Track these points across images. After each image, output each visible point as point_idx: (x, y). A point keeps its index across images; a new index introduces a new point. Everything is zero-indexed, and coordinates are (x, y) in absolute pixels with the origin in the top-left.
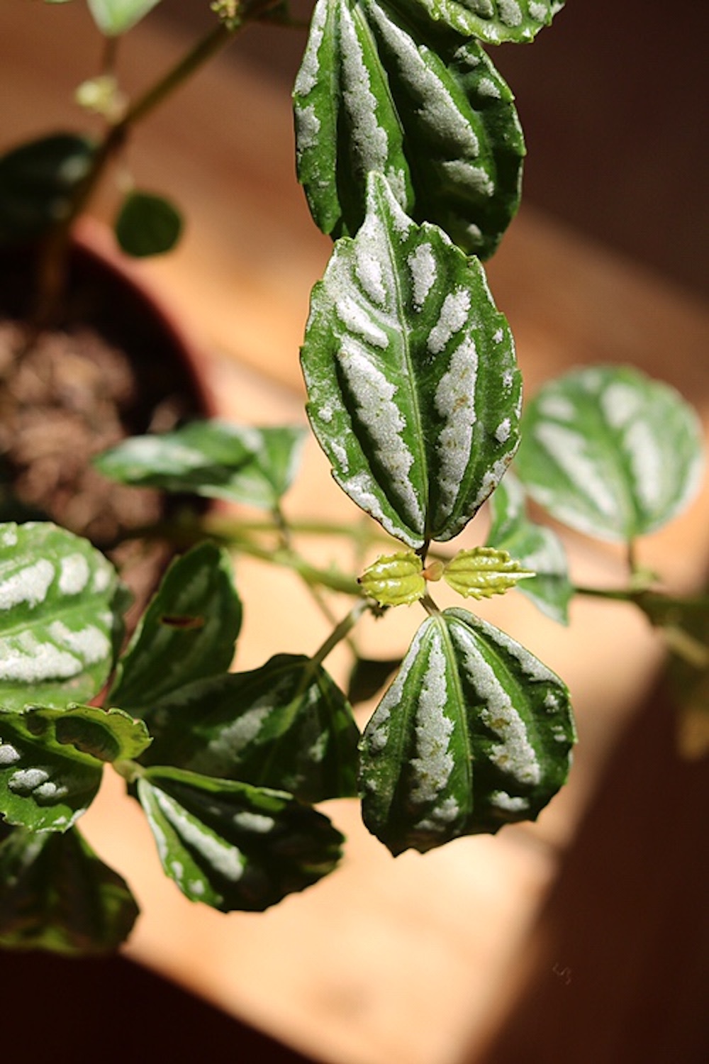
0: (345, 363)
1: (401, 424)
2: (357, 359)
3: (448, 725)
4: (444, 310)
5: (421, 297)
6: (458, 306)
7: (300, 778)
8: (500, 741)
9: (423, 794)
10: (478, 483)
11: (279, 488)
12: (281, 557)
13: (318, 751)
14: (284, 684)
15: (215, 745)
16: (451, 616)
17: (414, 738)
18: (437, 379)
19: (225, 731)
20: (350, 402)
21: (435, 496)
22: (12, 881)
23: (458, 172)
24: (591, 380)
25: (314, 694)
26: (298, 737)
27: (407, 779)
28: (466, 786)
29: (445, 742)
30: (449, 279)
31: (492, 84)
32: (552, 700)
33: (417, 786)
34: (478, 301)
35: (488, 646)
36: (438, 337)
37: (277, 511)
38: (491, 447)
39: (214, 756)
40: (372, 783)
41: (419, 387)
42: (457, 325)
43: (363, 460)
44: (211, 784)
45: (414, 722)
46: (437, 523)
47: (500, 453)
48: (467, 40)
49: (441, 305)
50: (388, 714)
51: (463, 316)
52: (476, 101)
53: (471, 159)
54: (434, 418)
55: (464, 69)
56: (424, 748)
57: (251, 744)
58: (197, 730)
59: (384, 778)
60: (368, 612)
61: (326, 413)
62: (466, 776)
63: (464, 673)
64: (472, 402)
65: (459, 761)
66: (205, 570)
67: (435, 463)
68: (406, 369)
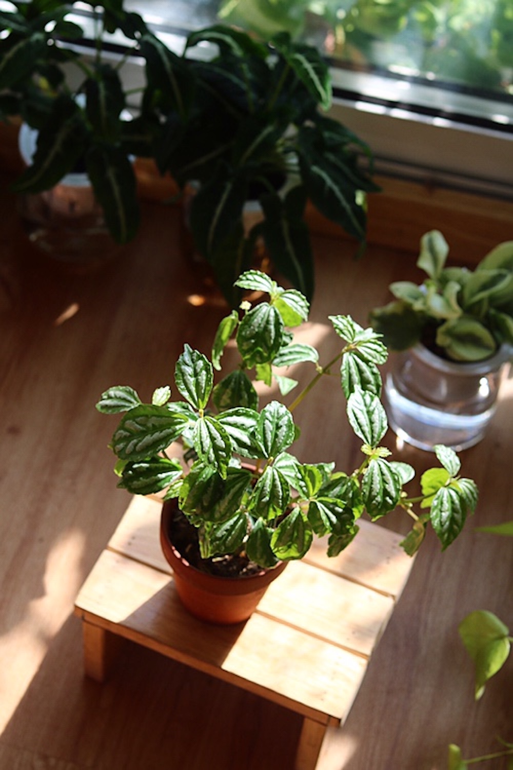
0: (355, 412)
3: (378, 479)
5: (368, 402)
6: (374, 404)
8: (387, 483)
9: (374, 493)
13: (350, 495)
17: (372, 480)
18: (372, 416)
19: (332, 492)
22: (289, 527)
23: (370, 387)
25: (349, 484)
26: (346, 493)
27: (371, 490)
28: (381, 493)
29: (378, 482)
30: (372, 400)
31: (375, 370)
32: (396, 478)
33: (373, 491)
36: (371, 409)
40: (365, 491)
44: (331, 501)
45: (372, 477)
48: (370, 361)
49: (371, 404)
52: (373, 374)
53: (372, 385)
54: (371, 422)
55: (370, 367)
56: (374, 483)
59: (367, 490)
62: (382, 491)
63: (380, 469)
65: (380, 487)
67: (372, 431)
68: (366, 414)
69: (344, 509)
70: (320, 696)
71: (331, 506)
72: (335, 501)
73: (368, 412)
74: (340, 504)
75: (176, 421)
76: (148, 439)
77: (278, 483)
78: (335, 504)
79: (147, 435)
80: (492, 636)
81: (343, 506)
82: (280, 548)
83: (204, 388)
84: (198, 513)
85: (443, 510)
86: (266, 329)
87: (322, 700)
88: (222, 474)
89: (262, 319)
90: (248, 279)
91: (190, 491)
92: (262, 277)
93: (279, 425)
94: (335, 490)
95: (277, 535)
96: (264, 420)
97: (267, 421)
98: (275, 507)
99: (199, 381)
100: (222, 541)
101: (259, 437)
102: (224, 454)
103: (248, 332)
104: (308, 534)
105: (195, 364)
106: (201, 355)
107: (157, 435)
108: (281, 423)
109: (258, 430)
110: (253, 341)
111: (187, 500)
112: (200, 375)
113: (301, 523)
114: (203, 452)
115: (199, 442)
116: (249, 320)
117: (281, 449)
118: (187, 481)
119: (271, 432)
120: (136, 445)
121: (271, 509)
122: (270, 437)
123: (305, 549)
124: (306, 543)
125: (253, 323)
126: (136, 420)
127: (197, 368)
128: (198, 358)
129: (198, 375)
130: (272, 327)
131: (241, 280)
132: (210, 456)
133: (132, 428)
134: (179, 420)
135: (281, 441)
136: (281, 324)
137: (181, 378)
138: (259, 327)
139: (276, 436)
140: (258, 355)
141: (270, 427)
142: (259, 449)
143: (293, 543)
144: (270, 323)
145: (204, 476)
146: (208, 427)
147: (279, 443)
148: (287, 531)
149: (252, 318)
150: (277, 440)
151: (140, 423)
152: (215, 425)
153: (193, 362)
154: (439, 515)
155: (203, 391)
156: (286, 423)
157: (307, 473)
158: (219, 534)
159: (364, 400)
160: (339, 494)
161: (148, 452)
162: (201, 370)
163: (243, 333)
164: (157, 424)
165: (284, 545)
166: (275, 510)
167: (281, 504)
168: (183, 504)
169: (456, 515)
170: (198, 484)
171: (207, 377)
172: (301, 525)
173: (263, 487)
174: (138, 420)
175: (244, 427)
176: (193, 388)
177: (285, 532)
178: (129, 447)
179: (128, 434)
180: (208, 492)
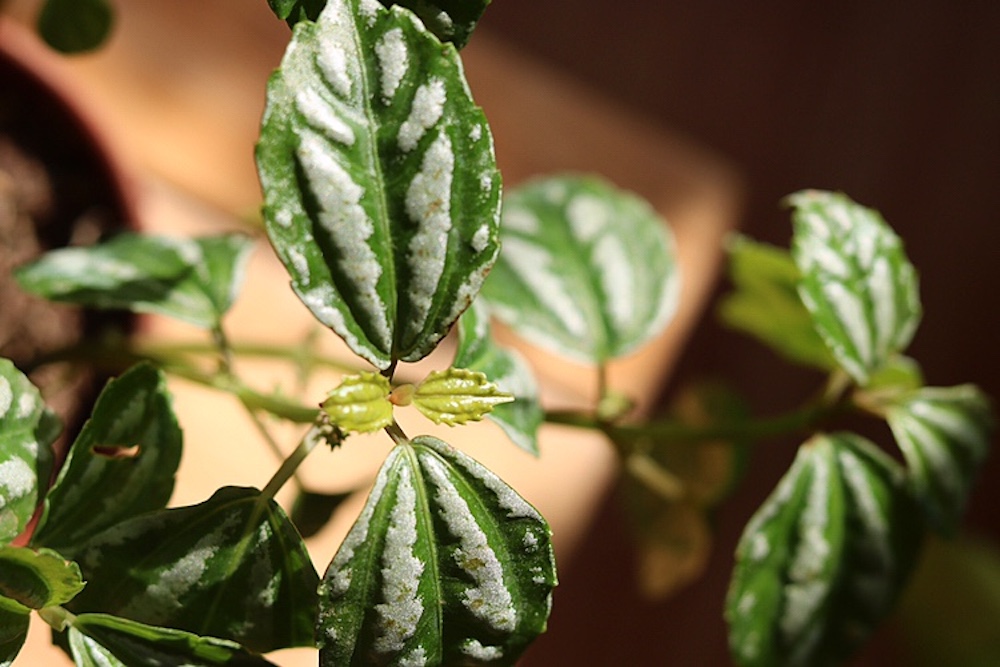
0: (305, 161)
1: (367, 229)
2: (318, 157)
3: (418, 566)
4: (417, 103)
5: (391, 87)
6: (432, 98)
7: (248, 625)
8: (474, 583)
9: (388, 643)
10: (452, 296)
11: (220, 305)
12: (221, 381)
13: (269, 595)
14: (232, 520)
15: (153, 588)
16: (421, 445)
17: (380, 581)
18: (408, 180)
20: (311, 205)
21: (404, 312)
24: (554, 190)
25: (265, 533)
26: (247, 579)
27: (371, 626)
28: (436, 634)
29: (414, 584)
30: (422, 68)
32: (531, 538)
33: (382, 634)
34: (453, 92)
35: (462, 478)
36: (409, 133)
37: (218, 330)
38: (467, 256)
39: (153, 600)
40: (333, 632)
41: (388, 189)
42: (431, 121)
43: (324, 270)
44: (150, 633)
45: (380, 563)
46: (406, 341)
47: (478, 263)
49: (412, 97)
50: (351, 554)
51: (437, 110)
54: (404, 224)
56: (388, 592)
57: (194, 587)
58: (133, 572)
59: (345, 624)
60: (323, 441)
61: (285, 217)
62: (436, 623)
63: (436, 509)
64: (446, 206)
65: (428, 606)
66: (142, 394)
67: (404, 274)
68: (373, 169)
73: (388, 155)
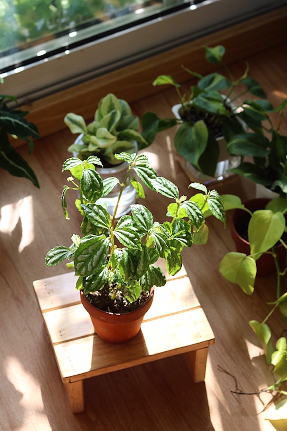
8: (196, 210)
9: (195, 217)
17: (190, 212)
19: (175, 230)
22: (171, 258)
25: (179, 222)
26: (181, 226)
27: (193, 216)
28: (197, 216)
29: (193, 211)
32: (197, 205)
40: (191, 219)
45: (189, 211)
52: (150, 169)
53: (154, 175)
54: (170, 189)
55: (147, 167)
56: (192, 213)
63: (189, 205)
67: (173, 192)
69: (186, 234)
70: (198, 336)
71: (181, 236)
72: (181, 233)
73: (164, 186)
74: (183, 233)
75: (101, 241)
76: (96, 257)
77: (161, 238)
78: (181, 234)
79: (93, 256)
80: (240, 261)
81: (185, 233)
82: (172, 270)
83: (105, 217)
84: (132, 278)
85: (216, 209)
86: (93, 181)
87: (201, 336)
88: (140, 249)
89: (88, 177)
90: (68, 165)
91: (124, 270)
92: (74, 160)
93: (143, 213)
94: (176, 228)
95: (168, 265)
96: (136, 215)
97: (137, 215)
98: (166, 250)
99: (101, 215)
100: (146, 285)
101: (139, 224)
102: (136, 239)
103: (87, 187)
104: (179, 255)
105: (93, 209)
106: (93, 204)
107: (98, 253)
108: (143, 212)
109: (137, 221)
110: (91, 190)
111: (125, 275)
112: (100, 213)
113: (173, 252)
114: (128, 244)
115: (123, 241)
116: (83, 182)
117: (151, 223)
118: (121, 266)
119: (141, 218)
120: (92, 264)
121: (165, 252)
122: (143, 221)
123: (181, 263)
124: (180, 260)
125: (86, 182)
126: (82, 254)
127: (95, 211)
128: (92, 207)
129: (98, 213)
130: (95, 178)
131: (65, 167)
132: (132, 244)
133: (83, 259)
134: (102, 240)
135: (148, 220)
136: (98, 174)
137: (93, 220)
138: (90, 182)
139: (145, 219)
140: (96, 195)
141: (140, 217)
142: (142, 229)
143: (175, 263)
144: (93, 177)
145: (125, 259)
146: (120, 232)
147: (148, 221)
148: (171, 260)
149: (84, 180)
150: (146, 220)
151: (85, 254)
152: (123, 229)
153: (92, 210)
154: (216, 212)
155: (106, 219)
156: (144, 210)
157: (166, 226)
158: (143, 282)
159: (158, 182)
160: (179, 229)
161: (100, 263)
162: (98, 210)
163: (85, 189)
164: (94, 248)
165: (173, 267)
166: (167, 251)
167: (168, 247)
168: (124, 278)
169: (221, 208)
170: (126, 264)
171: (103, 212)
172: (174, 253)
173: (157, 244)
174: (83, 253)
175: (129, 224)
176: (101, 221)
177: (170, 261)
178: (88, 268)
179: (83, 263)
180: (131, 265)
